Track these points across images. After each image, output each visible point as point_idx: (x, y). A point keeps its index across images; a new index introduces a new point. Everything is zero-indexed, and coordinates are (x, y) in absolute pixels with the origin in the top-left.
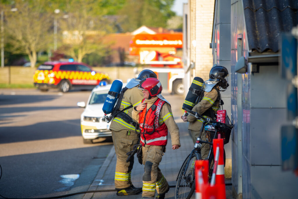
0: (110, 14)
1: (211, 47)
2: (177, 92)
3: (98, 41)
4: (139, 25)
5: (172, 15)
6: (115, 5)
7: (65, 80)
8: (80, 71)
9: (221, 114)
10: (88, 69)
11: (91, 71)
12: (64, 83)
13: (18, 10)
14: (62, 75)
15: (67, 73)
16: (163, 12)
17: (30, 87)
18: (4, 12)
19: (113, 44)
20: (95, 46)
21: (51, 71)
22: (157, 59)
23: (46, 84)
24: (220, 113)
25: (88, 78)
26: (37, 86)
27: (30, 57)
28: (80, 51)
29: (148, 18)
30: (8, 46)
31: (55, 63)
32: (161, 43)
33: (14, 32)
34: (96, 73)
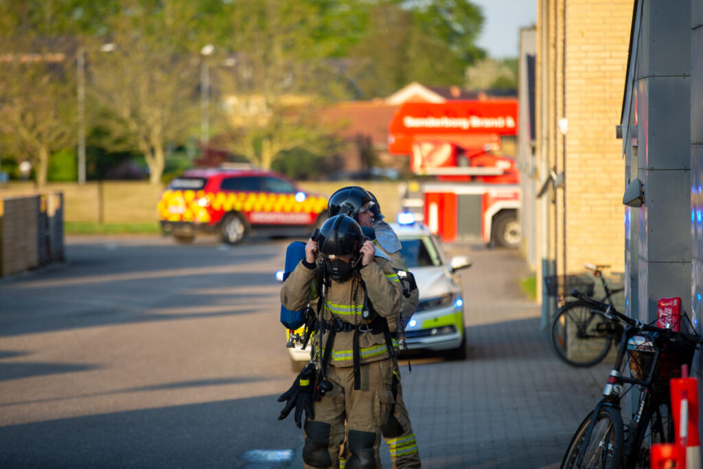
0: (335, 56)
1: (619, 136)
2: (504, 241)
3: (306, 119)
4: (401, 82)
5: (477, 56)
6: (342, 32)
7: (234, 213)
8: (268, 191)
9: (669, 307)
10: (286, 186)
11: (295, 192)
12: (232, 220)
13: (119, 47)
14: (227, 201)
15: (238, 197)
16: (456, 49)
17: (151, 232)
18: (86, 55)
19: (346, 127)
20: (302, 132)
21: (201, 193)
22: (454, 161)
23: (188, 223)
24: (667, 304)
25: (288, 208)
26: (168, 228)
27: (149, 159)
28: (266, 145)
29: (421, 65)
30: (98, 132)
31: (211, 173)
32: (463, 123)
33: (111, 99)
34: (307, 196)
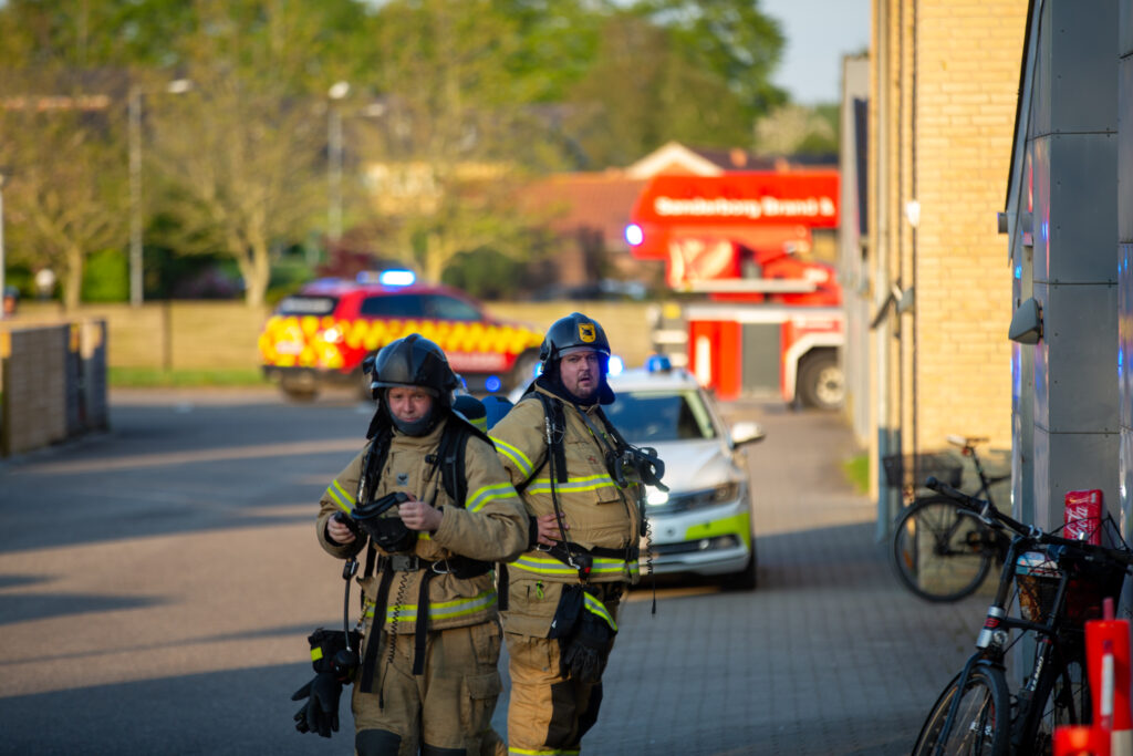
0: (544, 100)
1: (1003, 229)
2: (817, 398)
3: (498, 201)
4: (651, 142)
5: (773, 100)
6: (556, 62)
8: (437, 318)
10: (466, 310)
13: (197, 85)
14: (370, 334)
15: (388, 328)
16: (739, 89)
17: (249, 383)
18: (143, 98)
19: (562, 214)
20: (491, 222)
21: (329, 320)
22: (736, 270)
23: (307, 369)
24: (1080, 501)
26: (275, 377)
27: (244, 266)
28: (433, 243)
29: (684, 115)
30: (163, 223)
31: (344, 288)
32: (750, 208)
33: (182, 169)
34: (499, 325)
